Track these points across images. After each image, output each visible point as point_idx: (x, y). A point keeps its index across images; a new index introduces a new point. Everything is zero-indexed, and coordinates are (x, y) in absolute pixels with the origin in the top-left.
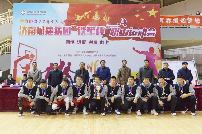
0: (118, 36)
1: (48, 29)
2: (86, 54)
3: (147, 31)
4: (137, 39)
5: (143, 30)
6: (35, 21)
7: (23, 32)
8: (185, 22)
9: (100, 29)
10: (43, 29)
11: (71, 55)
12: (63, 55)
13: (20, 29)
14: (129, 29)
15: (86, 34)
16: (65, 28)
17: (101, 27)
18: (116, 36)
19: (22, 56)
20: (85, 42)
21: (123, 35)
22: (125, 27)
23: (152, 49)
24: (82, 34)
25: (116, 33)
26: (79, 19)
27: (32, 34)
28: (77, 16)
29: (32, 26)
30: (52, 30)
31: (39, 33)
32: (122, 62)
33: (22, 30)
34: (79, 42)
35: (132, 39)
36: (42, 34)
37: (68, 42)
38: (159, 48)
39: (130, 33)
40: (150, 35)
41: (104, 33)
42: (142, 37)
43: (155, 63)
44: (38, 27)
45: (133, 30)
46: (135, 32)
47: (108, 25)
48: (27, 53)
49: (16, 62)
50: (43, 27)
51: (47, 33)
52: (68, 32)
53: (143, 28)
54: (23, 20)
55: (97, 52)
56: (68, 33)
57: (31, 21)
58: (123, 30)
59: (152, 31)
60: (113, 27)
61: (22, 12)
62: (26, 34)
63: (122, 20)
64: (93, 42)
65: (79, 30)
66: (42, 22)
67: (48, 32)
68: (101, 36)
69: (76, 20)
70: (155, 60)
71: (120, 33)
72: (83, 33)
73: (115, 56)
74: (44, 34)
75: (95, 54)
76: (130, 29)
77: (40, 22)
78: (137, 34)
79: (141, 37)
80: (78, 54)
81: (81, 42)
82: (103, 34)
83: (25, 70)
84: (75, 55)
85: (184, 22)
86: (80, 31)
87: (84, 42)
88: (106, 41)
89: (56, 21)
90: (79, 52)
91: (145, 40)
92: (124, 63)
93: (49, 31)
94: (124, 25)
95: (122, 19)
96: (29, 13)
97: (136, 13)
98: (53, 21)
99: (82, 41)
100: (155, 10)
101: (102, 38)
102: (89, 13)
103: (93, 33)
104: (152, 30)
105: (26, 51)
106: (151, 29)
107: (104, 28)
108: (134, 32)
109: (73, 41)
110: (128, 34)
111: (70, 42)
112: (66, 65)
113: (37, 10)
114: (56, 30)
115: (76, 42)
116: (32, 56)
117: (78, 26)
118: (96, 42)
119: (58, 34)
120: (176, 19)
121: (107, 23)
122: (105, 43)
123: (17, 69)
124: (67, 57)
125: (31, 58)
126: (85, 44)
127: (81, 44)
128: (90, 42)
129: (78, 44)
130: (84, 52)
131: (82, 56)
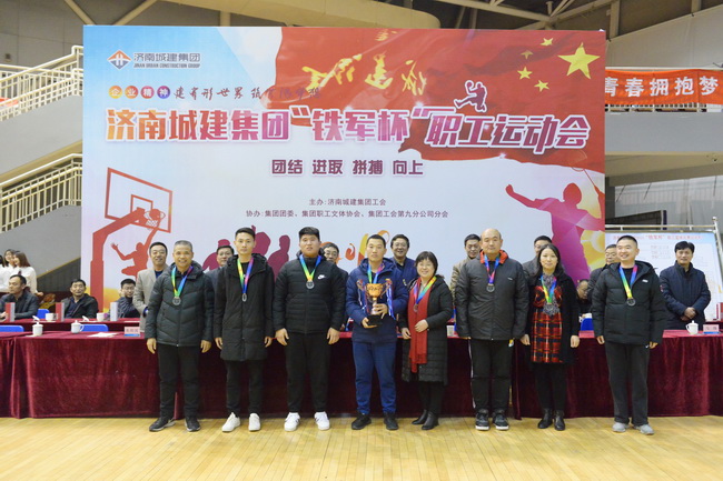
0: (457, 145)
1: (209, 121)
2: (345, 208)
3: (559, 125)
4: (523, 156)
5: (542, 125)
6: (164, 92)
7: (121, 130)
8: (692, 93)
9: (392, 118)
10: (192, 120)
11: (291, 213)
12: (262, 211)
13: (111, 121)
14: (495, 121)
15: (343, 136)
16: (270, 116)
17: (397, 114)
18: (447, 144)
19: (120, 216)
20: (339, 168)
21: (474, 141)
22: (482, 114)
23: (573, 192)
24: (329, 138)
25: (450, 133)
26: (319, 82)
27: (152, 137)
28: (310, 73)
29: (151, 109)
30: (224, 123)
31: (177, 134)
32: (466, 241)
33: (116, 122)
34: (319, 167)
35: (503, 155)
36: (186, 138)
37: (279, 167)
38: (597, 189)
39: (499, 134)
40: (567, 142)
41: (405, 134)
42: (539, 149)
43: (582, 241)
44: (174, 113)
45: (507, 123)
46: (516, 131)
47: (420, 105)
48: (138, 204)
49: (99, 238)
50: (191, 112)
51: (205, 135)
52: (279, 131)
53: (544, 117)
54: (119, 88)
55: (383, 202)
56: (278, 133)
57: (148, 92)
58: (474, 122)
59: (575, 126)
60: (437, 113)
61: (114, 57)
62: (130, 136)
63: (471, 88)
64: (368, 166)
65: (318, 124)
66: (186, 93)
67: (209, 130)
68: (394, 144)
69: (308, 89)
70: (580, 231)
71: (464, 135)
72: (334, 134)
73: (445, 214)
74: (194, 138)
75: (374, 208)
76: (497, 122)
77: (180, 93)
78: (523, 138)
79: (535, 147)
80: (316, 208)
81: (324, 166)
82: (403, 137)
84: (305, 213)
85: (687, 91)
86: (323, 125)
87: (336, 166)
88: (415, 164)
89: (238, 92)
90: (320, 202)
91: (551, 158)
92: (471, 246)
93: (213, 127)
94: (476, 104)
95: (469, 85)
96: (140, 62)
97: (522, 63)
98: (227, 91)
99: (330, 161)
100: (587, 53)
101: (400, 151)
102: (355, 61)
103: (366, 133)
104: (576, 123)
105: (133, 196)
106: (572, 120)
107: (407, 116)
108: (510, 130)
109: (298, 161)
110: (490, 139)
111: (287, 167)
113: (168, 52)
114: (236, 124)
115: (308, 167)
116: (155, 214)
117: (314, 110)
118: (377, 167)
119: (245, 138)
120: (662, 80)
121: (419, 98)
122: (410, 169)
123: (105, 258)
124: (276, 218)
125: (150, 222)
126: (341, 173)
127: (325, 173)
128: (359, 167)
129: (316, 174)
130: (335, 201)
131: (330, 214)
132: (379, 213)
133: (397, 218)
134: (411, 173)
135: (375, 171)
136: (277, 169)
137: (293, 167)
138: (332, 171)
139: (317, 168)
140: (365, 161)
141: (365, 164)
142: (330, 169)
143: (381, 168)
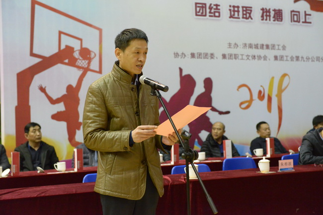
2: (256, 52)
11: (212, 56)
12: (188, 53)
20: (250, 14)
34: (234, 13)
37: (201, 10)
48: (66, 41)
49: (24, 79)
55: (284, 48)
64: (272, 13)
75: (279, 53)
80: (233, 51)
81: (238, 11)
83: (61, 107)
84: (224, 56)
87: (247, 12)
88: (306, 15)
90: (236, 45)
99: (243, 7)
101: (294, 2)
105: (60, 33)
109: (217, 5)
111: (208, 10)
112: (199, 89)
115: (225, 12)
116: (86, 53)
118: (278, 15)
122: (302, 19)
123: (32, 103)
124: (199, 60)
125: (80, 62)
126: (252, 19)
127: (239, 18)
128: (265, 14)
129: (232, 19)
130: (247, 45)
131: (245, 57)
132: (282, 57)
133: (295, 63)
134: (303, 22)
135: (277, 19)
136: (199, 12)
137: (213, 11)
138: (245, 16)
139: (232, 13)
140: (270, 9)
141: (270, 12)
142: (243, 14)
143: (282, 17)
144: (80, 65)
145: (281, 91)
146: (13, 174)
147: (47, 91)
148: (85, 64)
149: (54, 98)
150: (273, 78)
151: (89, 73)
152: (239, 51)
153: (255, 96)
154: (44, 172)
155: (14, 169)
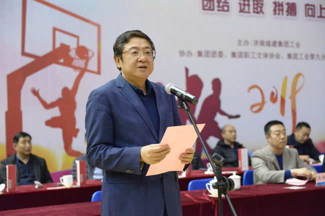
11: (221, 54)
12: (195, 52)
20: (261, 8)
34: (244, 6)
48: (61, 39)
49: (15, 82)
55: (298, 45)
64: (285, 7)
75: (292, 51)
80: (243, 49)
81: (249, 5)
83: (56, 112)
84: (234, 55)
88: (321, 8)
90: (247, 42)
99: (254, 0)
105: (55, 29)
111: (216, 4)
112: (207, 91)
115: (234, 5)
116: (82, 52)
118: (292, 9)
122: (318, 14)
123: (23, 108)
124: (207, 59)
125: (77, 61)
126: (263, 13)
127: (249, 12)
128: (277, 8)
129: (242, 14)
130: (259, 43)
131: (256, 56)
132: (296, 55)
133: (310, 61)
134: (318, 17)
135: (291, 13)
136: (206, 6)
137: (221, 4)
138: (256, 10)
139: (242, 7)
140: (282, 3)
141: (282, 6)
142: (254, 8)
143: (296, 11)
144: (77, 65)
145: (294, 92)
146: (9, 190)
147: (41, 94)
148: (82, 64)
149: (49, 101)
150: (286, 78)
151: (87, 74)
152: (250, 49)
153: (267, 98)
154: (42, 187)
155: (10, 185)
